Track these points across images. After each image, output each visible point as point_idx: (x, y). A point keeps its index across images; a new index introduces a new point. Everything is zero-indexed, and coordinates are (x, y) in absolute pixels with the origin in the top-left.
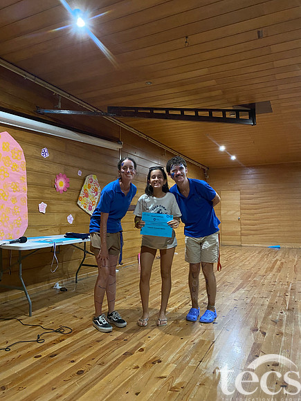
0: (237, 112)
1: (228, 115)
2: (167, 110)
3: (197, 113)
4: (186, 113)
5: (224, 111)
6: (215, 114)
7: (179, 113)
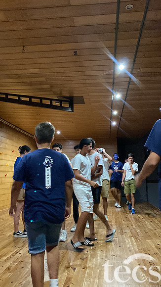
0: (61, 101)
1: (54, 103)
2: (7, 95)
5: (51, 100)
6: (44, 102)
7: (17, 98)
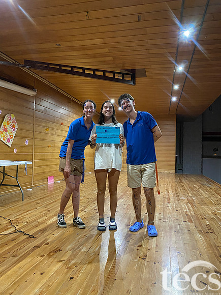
0: (123, 75)
1: (117, 76)
2: (72, 67)
3: (94, 73)
4: (86, 71)
5: (114, 73)
6: (107, 75)
7: (81, 71)
